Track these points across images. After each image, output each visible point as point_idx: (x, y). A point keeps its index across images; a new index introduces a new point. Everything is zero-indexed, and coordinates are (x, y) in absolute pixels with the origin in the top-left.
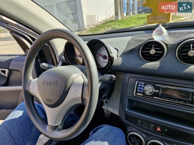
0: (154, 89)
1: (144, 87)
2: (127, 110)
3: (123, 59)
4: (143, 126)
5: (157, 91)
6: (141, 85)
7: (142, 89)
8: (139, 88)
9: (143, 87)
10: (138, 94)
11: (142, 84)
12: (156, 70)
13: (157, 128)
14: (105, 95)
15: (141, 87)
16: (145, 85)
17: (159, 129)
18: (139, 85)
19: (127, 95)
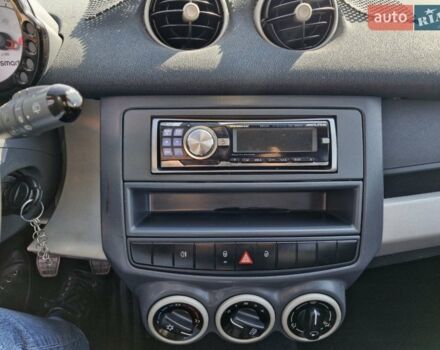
0: (215, 137)
1: (184, 134)
2: (133, 229)
3: (86, 42)
4: (197, 267)
5: (227, 142)
6: (173, 132)
7: (177, 142)
8: (166, 142)
9: (182, 137)
10: (164, 164)
11: (174, 128)
12: (215, 71)
13: (241, 257)
14: (33, 198)
15: (172, 137)
16: (186, 129)
17: (246, 259)
18: (167, 132)
19: (125, 179)
